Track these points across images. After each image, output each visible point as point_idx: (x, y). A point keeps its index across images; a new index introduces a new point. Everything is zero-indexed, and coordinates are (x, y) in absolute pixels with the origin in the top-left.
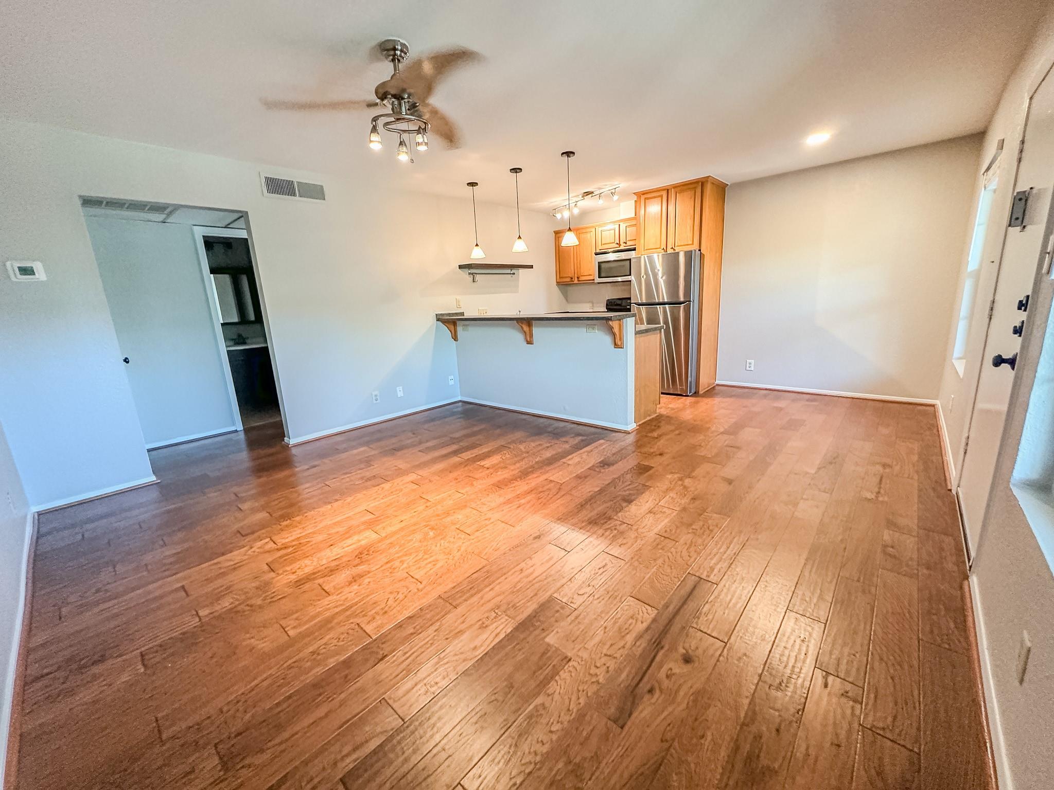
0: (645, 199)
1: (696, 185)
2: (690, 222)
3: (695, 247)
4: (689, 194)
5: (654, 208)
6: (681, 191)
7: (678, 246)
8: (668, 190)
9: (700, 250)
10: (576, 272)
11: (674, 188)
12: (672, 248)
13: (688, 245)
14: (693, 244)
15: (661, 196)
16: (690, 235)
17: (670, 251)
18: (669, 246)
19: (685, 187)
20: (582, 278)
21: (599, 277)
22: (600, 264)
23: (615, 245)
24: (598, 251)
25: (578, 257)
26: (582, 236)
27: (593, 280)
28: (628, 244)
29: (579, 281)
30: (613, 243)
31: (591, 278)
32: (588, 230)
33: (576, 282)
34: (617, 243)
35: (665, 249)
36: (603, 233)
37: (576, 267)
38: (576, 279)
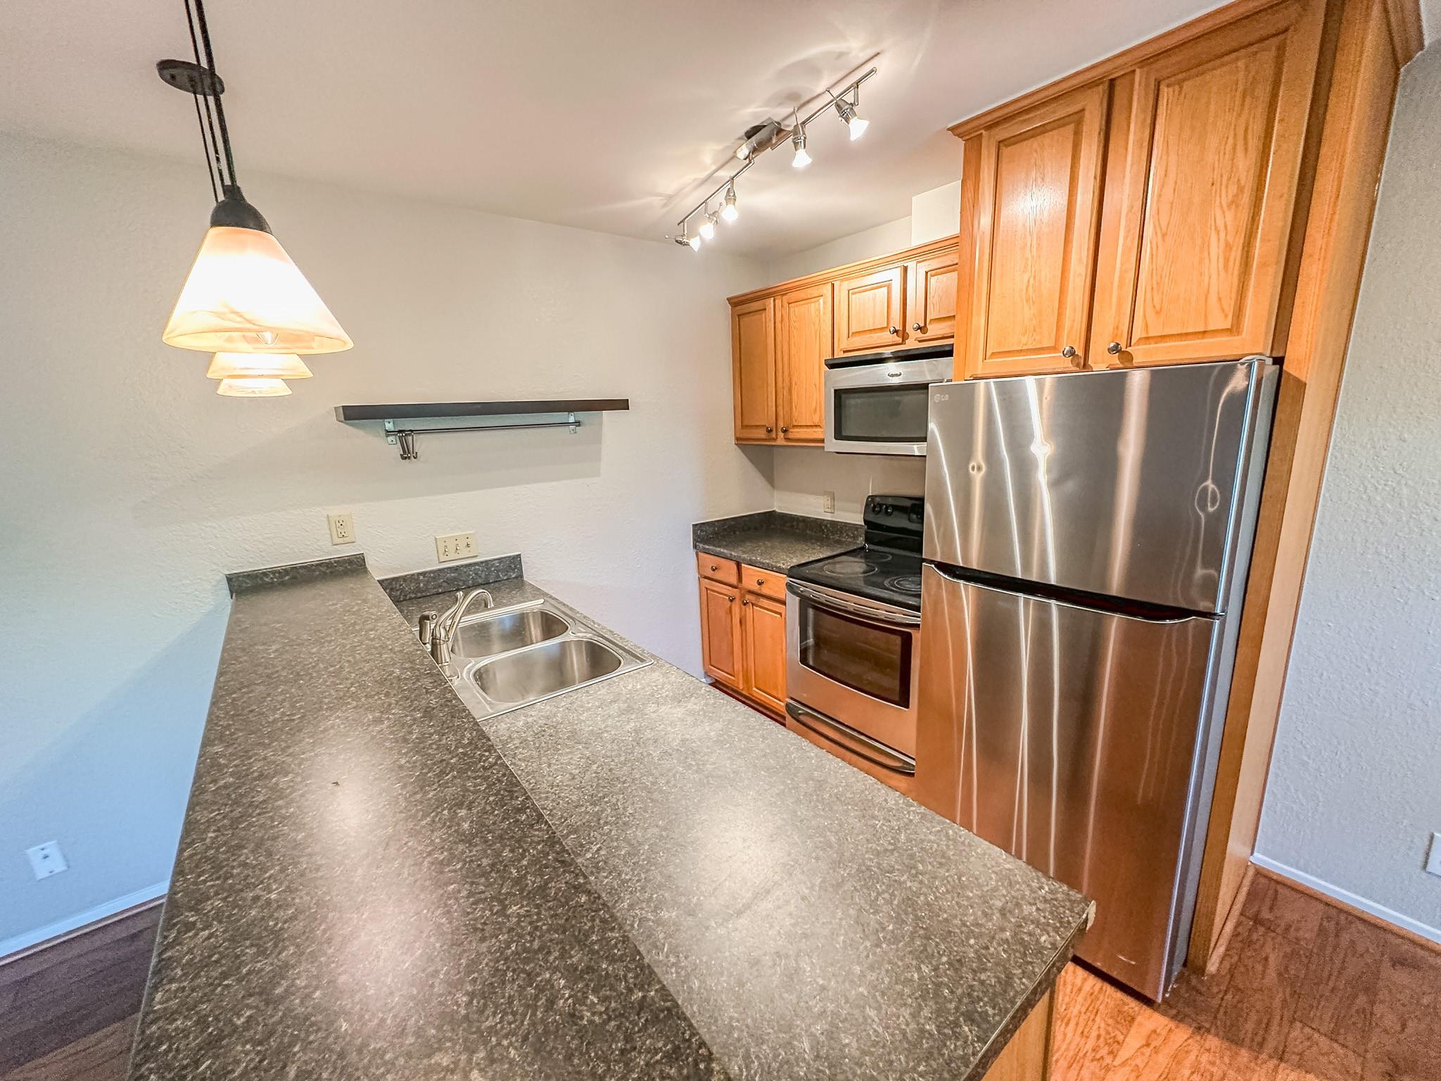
0: (1001, 144)
3: (1247, 344)
4: (1234, 76)
7: (1146, 339)
8: (1114, 82)
9: (1279, 361)
10: (781, 415)
12: (1116, 349)
13: (1204, 333)
14: (1236, 329)
15: (1075, 119)
16: (1220, 283)
17: (1103, 364)
20: (796, 434)
21: (839, 435)
22: (839, 394)
23: (888, 337)
24: (839, 355)
25: (786, 373)
26: (797, 309)
27: (822, 441)
28: (929, 335)
29: (787, 439)
30: (882, 329)
31: (817, 433)
32: (813, 292)
33: (781, 441)
34: (896, 331)
35: (1080, 352)
36: (853, 297)
37: (780, 402)
38: (781, 435)
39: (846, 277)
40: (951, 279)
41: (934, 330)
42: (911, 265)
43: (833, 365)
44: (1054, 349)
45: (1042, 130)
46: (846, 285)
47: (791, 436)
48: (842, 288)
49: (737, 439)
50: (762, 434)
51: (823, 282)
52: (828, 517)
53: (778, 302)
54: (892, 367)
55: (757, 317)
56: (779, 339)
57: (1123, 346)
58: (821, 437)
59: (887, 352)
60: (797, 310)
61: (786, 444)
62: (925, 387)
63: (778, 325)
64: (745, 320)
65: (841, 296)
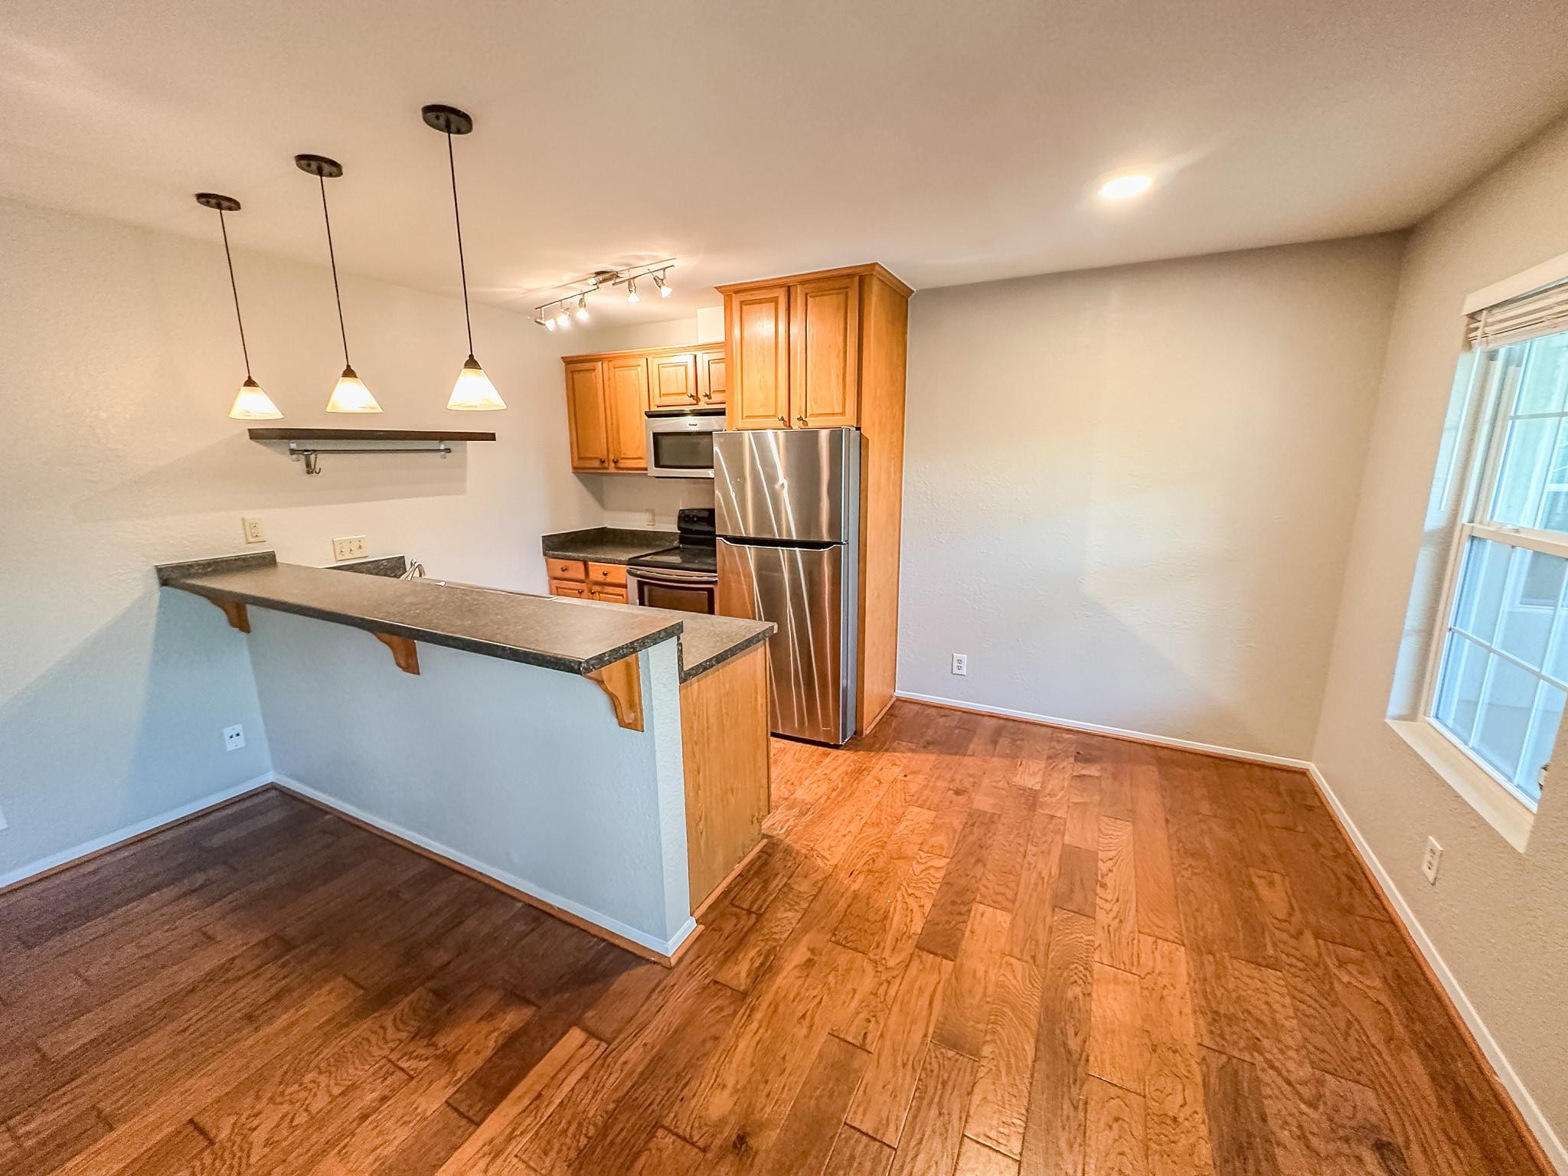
0: (742, 302)
1: (847, 281)
2: (835, 363)
3: (847, 421)
4: (832, 301)
5: (763, 327)
6: (820, 293)
7: (813, 415)
8: (789, 287)
9: (858, 429)
10: (611, 449)
11: (802, 283)
12: (800, 419)
13: (833, 414)
14: (843, 414)
15: (775, 300)
16: (836, 392)
17: (796, 426)
18: (795, 416)
19: (825, 285)
20: (623, 464)
21: (657, 464)
22: (657, 437)
23: (687, 399)
24: (654, 409)
25: (614, 417)
26: (621, 373)
27: (646, 469)
28: (714, 400)
29: (618, 468)
30: (683, 394)
31: (641, 464)
32: (632, 362)
33: (612, 470)
34: (692, 396)
35: (786, 419)
36: (662, 370)
37: (610, 439)
38: (612, 465)
39: (657, 355)
40: (722, 366)
41: (716, 398)
42: (699, 354)
43: (650, 415)
44: (775, 416)
45: (760, 302)
46: (657, 361)
47: (621, 465)
48: (654, 363)
49: (574, 468)
50: (596, 464)
51: (640, 356)
52: (650, 529)
53: (605, 365)
54: (690, 419)
55: (588, 374)
56: (607, 392)
57: (803, 417)
58: (644, 466)
59: (687, 409)
60: (619, 373)
61: (616, 471)
62: (710, 433)
63: (606, 383)
64: (577, 376)
65: (653, 368)
